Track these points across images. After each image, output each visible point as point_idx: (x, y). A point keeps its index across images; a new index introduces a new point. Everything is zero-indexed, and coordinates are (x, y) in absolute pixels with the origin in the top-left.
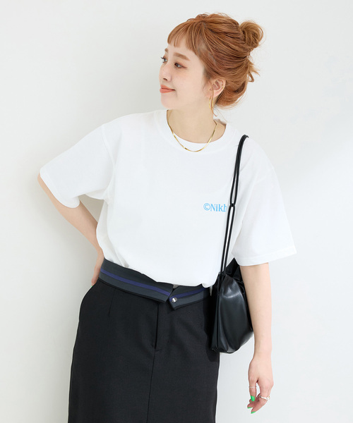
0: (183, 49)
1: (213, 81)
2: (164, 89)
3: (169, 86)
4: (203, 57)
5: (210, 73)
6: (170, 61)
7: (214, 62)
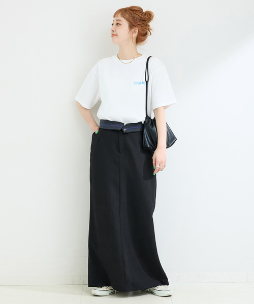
0: (120, 17)
1: (133, 30)
2: (113, 35)
3: (115, 33)
4: (128, 20)
5: (131, 26)
6: (115, 24)
7: (133, 22)
